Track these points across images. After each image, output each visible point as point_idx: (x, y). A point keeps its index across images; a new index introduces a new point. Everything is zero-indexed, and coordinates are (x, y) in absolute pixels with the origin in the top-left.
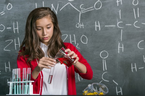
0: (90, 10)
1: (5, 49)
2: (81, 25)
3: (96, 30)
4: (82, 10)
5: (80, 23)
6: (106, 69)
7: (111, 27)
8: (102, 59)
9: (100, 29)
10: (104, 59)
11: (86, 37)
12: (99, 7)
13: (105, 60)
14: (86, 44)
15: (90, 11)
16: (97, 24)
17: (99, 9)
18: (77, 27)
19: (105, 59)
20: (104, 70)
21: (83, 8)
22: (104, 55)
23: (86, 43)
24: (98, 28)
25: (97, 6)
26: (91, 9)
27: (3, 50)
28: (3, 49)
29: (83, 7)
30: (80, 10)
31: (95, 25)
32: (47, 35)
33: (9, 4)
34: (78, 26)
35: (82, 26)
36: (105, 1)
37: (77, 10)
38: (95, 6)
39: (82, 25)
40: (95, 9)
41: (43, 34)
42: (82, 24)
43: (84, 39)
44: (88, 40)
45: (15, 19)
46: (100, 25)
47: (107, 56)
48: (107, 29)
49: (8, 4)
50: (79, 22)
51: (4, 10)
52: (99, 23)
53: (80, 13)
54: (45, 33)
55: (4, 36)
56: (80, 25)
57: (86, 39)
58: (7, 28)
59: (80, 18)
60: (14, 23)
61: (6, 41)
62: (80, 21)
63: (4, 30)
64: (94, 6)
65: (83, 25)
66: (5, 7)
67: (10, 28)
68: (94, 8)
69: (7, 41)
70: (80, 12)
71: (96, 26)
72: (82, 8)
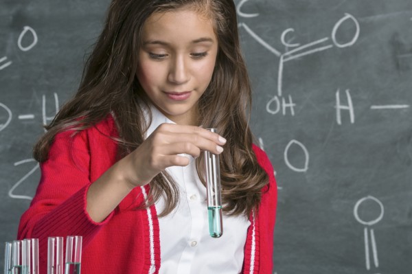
0: (316, 50)
1: (14, 193)
2: (285, 105)
3: (339, 122)
4: (286, 49)
5: (280, 99)
6: (377, 264)
7: (392, 110)
8: (363, 227)
9: (356, 119)
10: (369, 228)
11: (304, 148)
12: (351, 40)
13: (372, 232)
14: (302, 173)
15: (318, 52)
16: (344, 101)
17: (347, 48)
18: (269, 111)
19: (373, 227)
20: (368, 267)
21: (292, 43)
22: (369, 211)
23: (304, 170)
24: (345, 114)
25: (343, 35)
26: (320, 45)
27: (6, 194)
28: (7, 191)
29: (293, 38)
30: (282, 49)
31: (335, 104)
32: (186, 82)
33: (27, 28)
34: (273, 106)
35: (288, 109)
36: (371, 18)
37: (268, 51)
38: (336, 35)
39: (288, 105)
40: (335, 48)
41: (171, 78)
42: (287, 102)
43: (295, 154)
44: (310, 160)
45: (47, 83)
46: (354, 105)
47: (377, 217)
48: (378, 117)
49: (22, 30)
50: (276, 93)
51: (8, 50)
52: (351, 95)
53: (282, 61)
54: (181, 75)
55: (9, 146)
56: (281, 103)
57: (304, 154)
58: (21, 117)
59: (283, 80)
60: (46, 98)
61: (16, 164)
62: (283, 89)
63: (9, 125)
64: (330, 35)
65: (291, 105)
66: (10, 41)
67: (31, 116)
68: (330, 42)
69: (21, 165)
70: (278, 59)
71: (339, 107)
72: (289, 41)
